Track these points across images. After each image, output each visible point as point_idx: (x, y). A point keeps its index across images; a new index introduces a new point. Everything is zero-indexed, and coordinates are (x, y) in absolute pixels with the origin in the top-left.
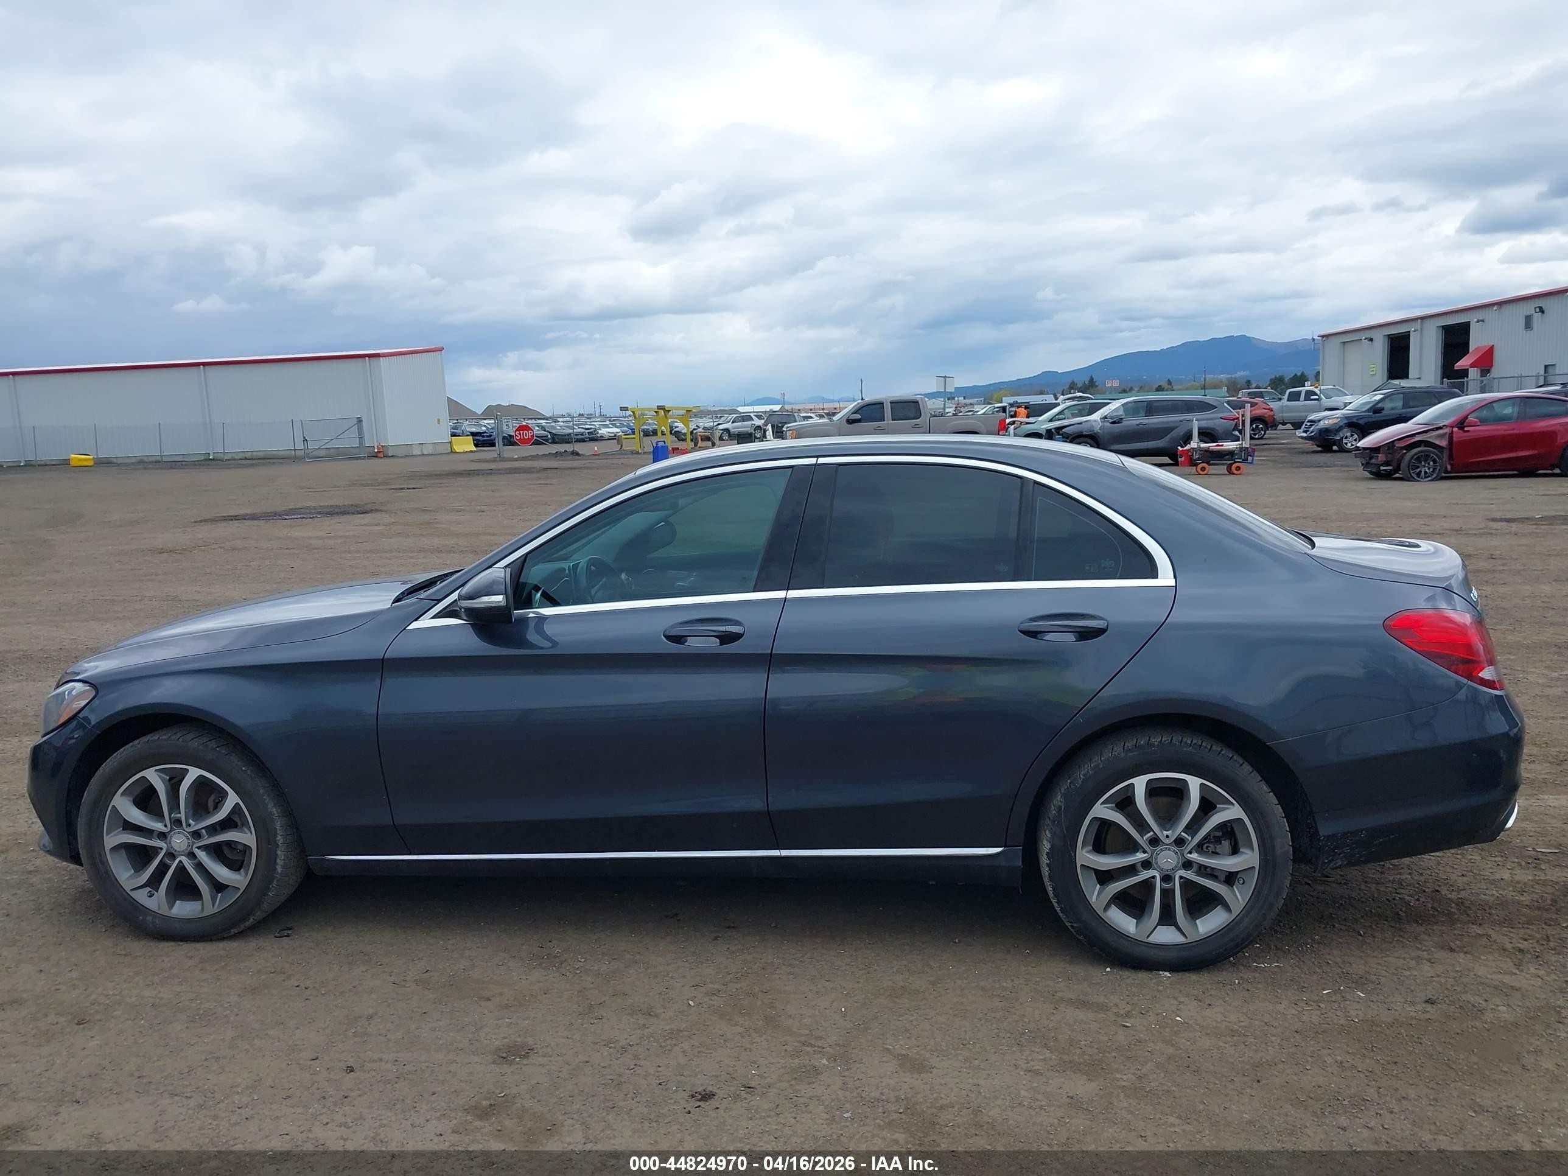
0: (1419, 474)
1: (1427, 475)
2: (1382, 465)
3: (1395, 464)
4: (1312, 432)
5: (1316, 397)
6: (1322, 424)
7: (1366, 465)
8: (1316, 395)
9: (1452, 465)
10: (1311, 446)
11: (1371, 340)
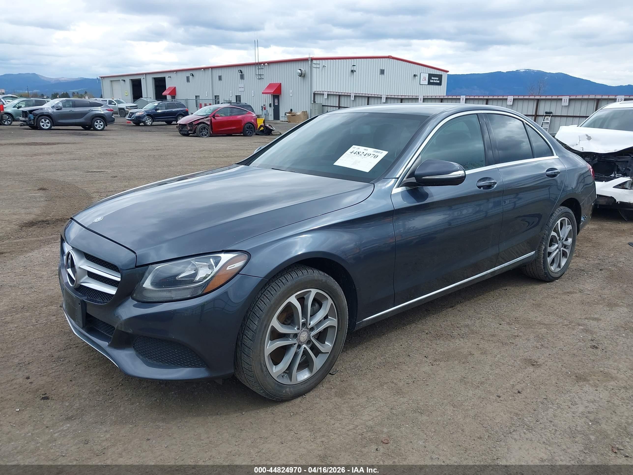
0: (202, 135)
1: (205, 135)
2: (189, 131)
3: (194, 130)
4: (133, 117)
5: (114, 103)
6: (137, 114)
7: (180, 131)
8: (114, 102)
9: (212, 132)
10: (132, 123)
11: (124, 81)
